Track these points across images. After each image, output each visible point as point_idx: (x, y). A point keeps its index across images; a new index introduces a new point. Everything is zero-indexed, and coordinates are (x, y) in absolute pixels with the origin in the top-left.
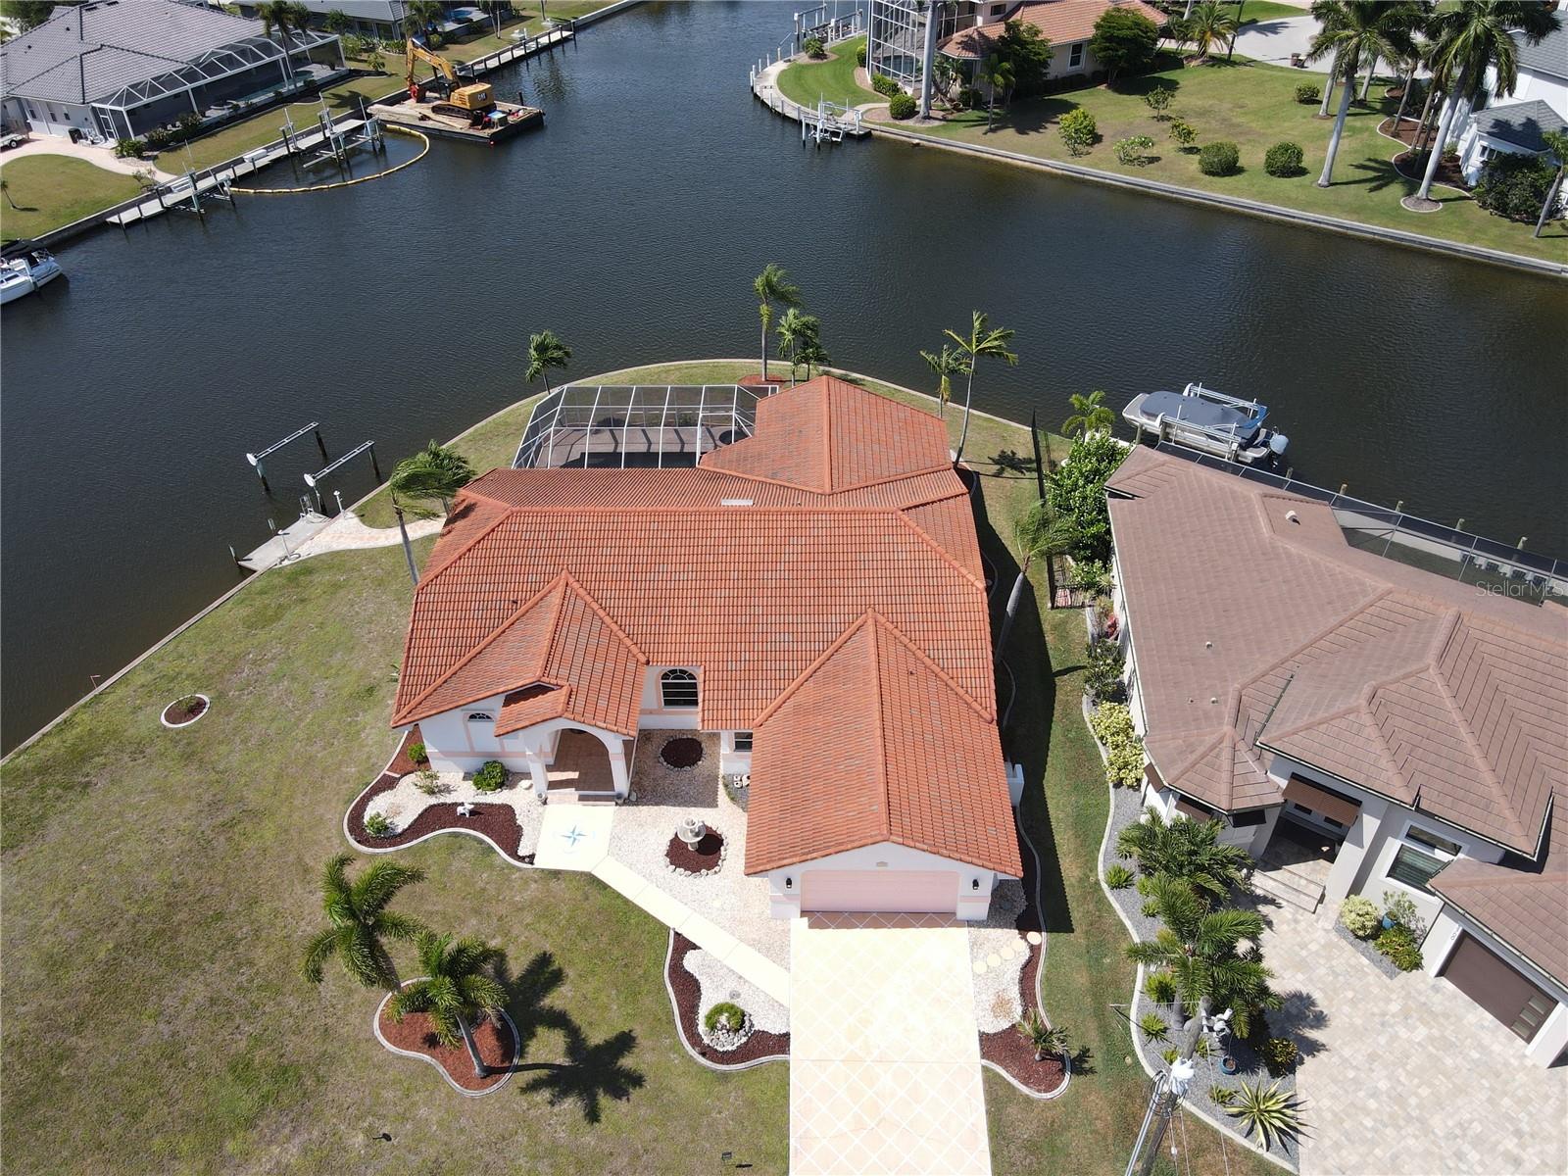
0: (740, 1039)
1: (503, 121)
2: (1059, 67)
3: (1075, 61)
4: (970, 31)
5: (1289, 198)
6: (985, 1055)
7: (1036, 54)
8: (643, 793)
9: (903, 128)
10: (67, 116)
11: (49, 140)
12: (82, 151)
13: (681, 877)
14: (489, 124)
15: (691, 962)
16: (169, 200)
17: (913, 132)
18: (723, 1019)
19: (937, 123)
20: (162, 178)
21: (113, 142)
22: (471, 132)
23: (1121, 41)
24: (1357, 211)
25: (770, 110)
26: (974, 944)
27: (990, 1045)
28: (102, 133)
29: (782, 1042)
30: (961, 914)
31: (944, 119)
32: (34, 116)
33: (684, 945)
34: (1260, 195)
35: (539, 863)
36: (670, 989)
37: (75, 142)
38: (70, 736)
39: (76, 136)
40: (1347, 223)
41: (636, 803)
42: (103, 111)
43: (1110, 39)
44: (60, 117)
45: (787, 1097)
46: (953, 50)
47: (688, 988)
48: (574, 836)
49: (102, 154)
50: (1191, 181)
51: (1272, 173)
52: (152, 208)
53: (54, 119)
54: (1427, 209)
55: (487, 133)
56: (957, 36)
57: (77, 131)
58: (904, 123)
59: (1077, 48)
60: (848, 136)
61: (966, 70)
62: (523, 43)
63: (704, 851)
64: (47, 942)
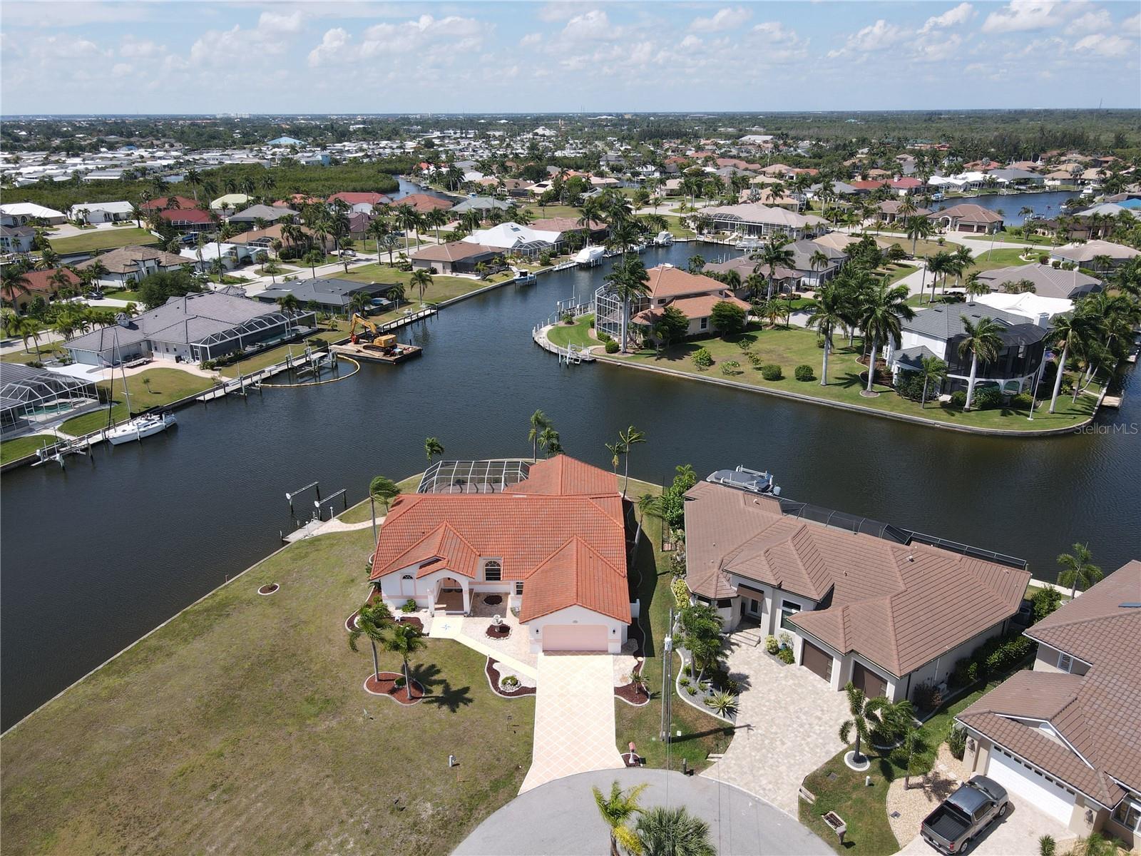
0: (515, 689)
1: (401, 353)
2: (694, 329)
3: (704, 326)
4: (646, 311)
5: (806, 391)
6: (615, 694)
7: (680, 322)
8: (475, 612)
9: (613, 358)
10: (175, 350)
11: (163, 361)
12: (181, 366)
13: (492, 641)
14: (394, 354)
15: (495, 666)
16: (228, 389)
17: (617, 359)
18: (509, 681)
19: (630, 355)
20: (225, 379)
21: (198, 362)
22: (384, 358)
23: (725, 316)
24: (838, 397)
25: (543, 348)
26: (614, 661)
27: (618, 691)
28: (193, 358)
29: (533, 690)
30: (610, 650)
31: (634, 353)
32: (156, 349)
33: (492, 661)
34: (792, 389)
35: (430, 636)
36: (487, 674)
37: (177, 362)
38: (217, 599)
39: (178, 359)
40: (834, 402)
41: (473, 616)
42: (196, 347)
43: (720, 316)
44: (171, 350)
45: (534, 706)
46: (638, 320)
47: (495, 675)
48: (446, 627)
49: (193, 368)
50: (758, 383)
51: (798, 379)
52: (220, 393)
53: (168, 351)
54: (872, 396)
55: (392, 358)
56: (640, 314)
57: (180, 357)
58: (613, 355)
59: (704, 320)
60: (583, 361)
61: (644, 330)
62: (410, 315)
63: (503, 631)
64: (222, 663)
